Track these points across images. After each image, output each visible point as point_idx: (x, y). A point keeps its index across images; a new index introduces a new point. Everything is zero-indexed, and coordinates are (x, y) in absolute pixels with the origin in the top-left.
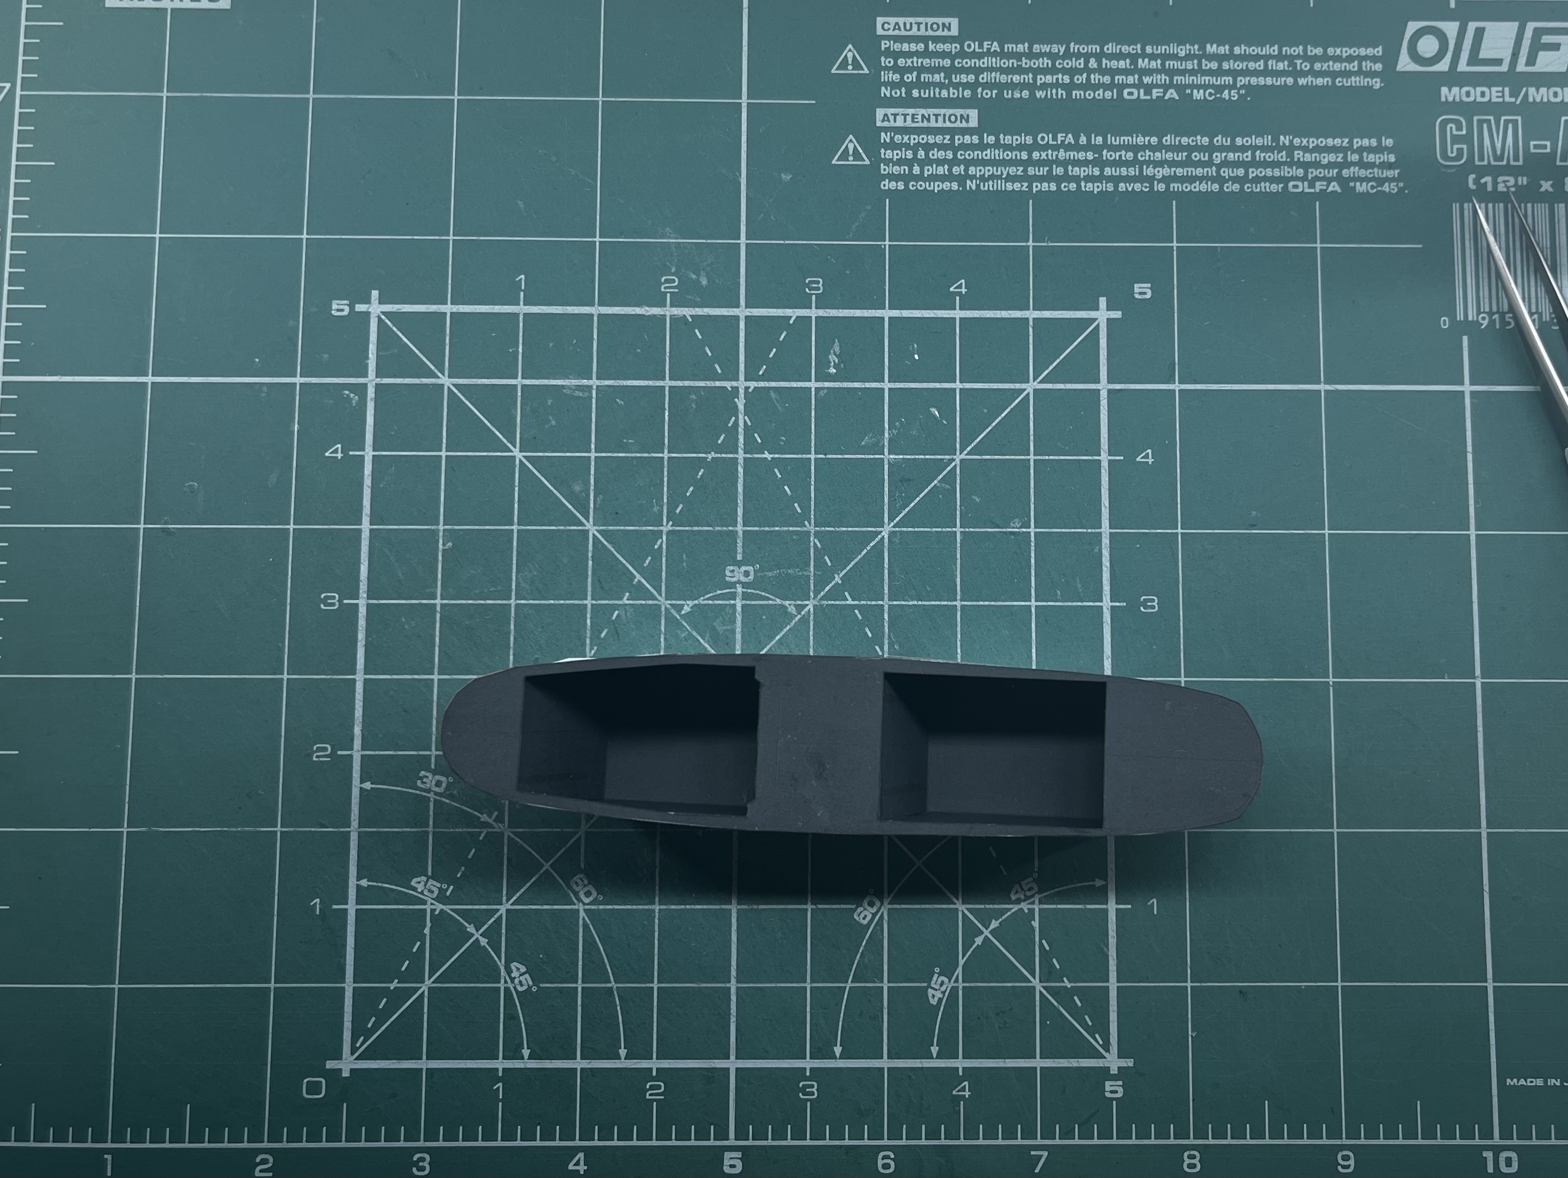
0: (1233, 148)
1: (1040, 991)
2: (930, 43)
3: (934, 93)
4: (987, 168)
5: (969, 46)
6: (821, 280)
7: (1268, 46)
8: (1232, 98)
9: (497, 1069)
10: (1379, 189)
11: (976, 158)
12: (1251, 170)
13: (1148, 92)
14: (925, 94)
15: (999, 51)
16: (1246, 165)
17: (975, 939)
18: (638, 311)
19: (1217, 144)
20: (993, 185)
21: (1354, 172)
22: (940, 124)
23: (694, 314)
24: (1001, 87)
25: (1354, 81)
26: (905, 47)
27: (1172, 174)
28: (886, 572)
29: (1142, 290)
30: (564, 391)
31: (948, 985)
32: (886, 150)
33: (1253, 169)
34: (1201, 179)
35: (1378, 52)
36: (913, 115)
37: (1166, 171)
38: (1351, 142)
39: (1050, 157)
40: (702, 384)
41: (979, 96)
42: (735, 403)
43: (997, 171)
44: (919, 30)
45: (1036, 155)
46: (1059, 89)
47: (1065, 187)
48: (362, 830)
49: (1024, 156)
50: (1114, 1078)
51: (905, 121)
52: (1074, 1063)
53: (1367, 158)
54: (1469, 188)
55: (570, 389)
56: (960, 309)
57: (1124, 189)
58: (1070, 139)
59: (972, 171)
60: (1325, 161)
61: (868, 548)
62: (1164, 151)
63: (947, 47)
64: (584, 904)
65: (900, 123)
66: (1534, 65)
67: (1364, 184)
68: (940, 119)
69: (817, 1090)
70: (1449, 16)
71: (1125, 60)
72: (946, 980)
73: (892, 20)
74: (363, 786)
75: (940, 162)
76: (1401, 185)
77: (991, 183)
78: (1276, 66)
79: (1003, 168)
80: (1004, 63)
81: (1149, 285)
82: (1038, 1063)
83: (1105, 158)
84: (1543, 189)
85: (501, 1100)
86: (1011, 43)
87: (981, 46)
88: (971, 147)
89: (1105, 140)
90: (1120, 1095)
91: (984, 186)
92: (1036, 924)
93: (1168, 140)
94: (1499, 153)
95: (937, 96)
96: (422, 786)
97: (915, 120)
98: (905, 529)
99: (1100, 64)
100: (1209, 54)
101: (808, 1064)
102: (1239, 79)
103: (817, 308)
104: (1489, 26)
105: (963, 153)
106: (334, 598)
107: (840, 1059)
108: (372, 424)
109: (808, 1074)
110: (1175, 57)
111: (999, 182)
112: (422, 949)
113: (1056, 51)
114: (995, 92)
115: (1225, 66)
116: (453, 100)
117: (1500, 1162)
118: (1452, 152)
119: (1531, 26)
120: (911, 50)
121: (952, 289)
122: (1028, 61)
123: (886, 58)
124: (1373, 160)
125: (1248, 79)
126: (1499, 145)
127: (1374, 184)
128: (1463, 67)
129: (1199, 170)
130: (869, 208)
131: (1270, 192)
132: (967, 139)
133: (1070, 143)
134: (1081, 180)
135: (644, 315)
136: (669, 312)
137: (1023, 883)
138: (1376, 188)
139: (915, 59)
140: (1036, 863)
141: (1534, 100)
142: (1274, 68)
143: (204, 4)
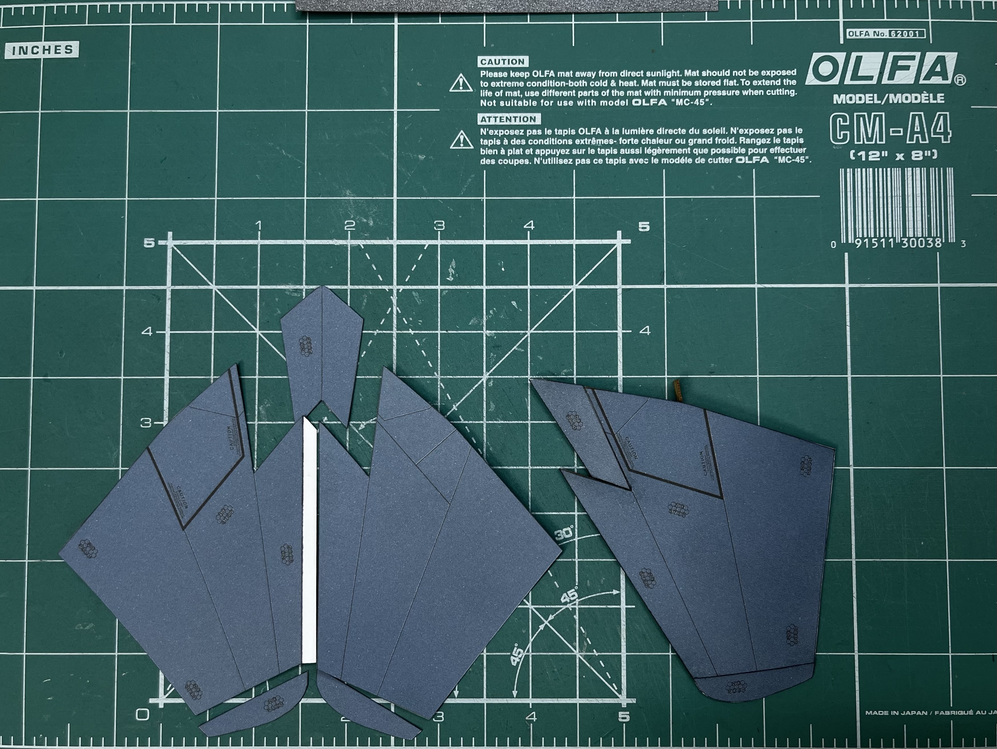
0: (701, 136)
1: (579, 658)
2: (511, 72)
3: (514, 103)
4: (547, 150)
5: (536, 74)
6: (443, 222)
7: (724, 70)
8: (701, 104)
10: (793, 160)
11: (540, 144)
12: (712, 150)
13: (648, 101)
14: (508, 104)
15: (554, 76)
16: (709, 147)
17: (540, 626)
18: (330, 242)
19: (691, 134)
20: (551, 161)
21: (777, 150)
22: (518, 123)
23: (365, 244)
24: (556, 99)
25: (779, 92)
26: (496, 75)
27: (663, 153)
28: (485, 403)
29: (644, 226)
30: (286, 292)
31: (523, 654)
32: (484, 139)
33: (714, 149)
34: (681, 156)
35: (794, 73)
36: (501, 117)
37: (659, 151)
38: (775, 131)
39: (586, 143)
40: (370, 287)
41: (542, 105)
42: (391, 299)
43: (553, 152)
44: (504, 64)
45: (577, 142)
46: (592, 100)
47: (596, 161)
49: (570, 142)
50: (624, 710)
51: (496, 121)
52: (600, 701)
53: (786, 140)
54: (851, 159)
55: (289, 291)
56: (530, 239)
57: (633, 162)
58: (599, 131)
59: (538, 151)
60: (759, 144)
61: (474, 388)
62: (657, 138)
63: (522, 74)
65: (492, 122)
66: (893, 79)
67: (784, 157)
68: (518, 119)
69: (444, 716)
70: (839, 49)
71: (633, 81)
72: (522, 651)
73: (487, 58)
75: (517, 147)
76: (807, 157)
77: (549, 159)
78: (729, 83)
79: (557, 150)
80: (558, 84)
81: (648, 223)
82: (578, 701)
83: (620, 143)
84: (897, 159)
86: (562, 71)
87: (543, 73)
88: (537, 137)
89: (621, 132)
90: (628, 720)
91: (545, 162)
92: (576, 617)
93: (660, 131)
94: (870, 136)
95: (515, 105)
97: (502, 120)
98: (496, 377)
99: (617, 84)
100: (687, 76)
102: (705, 92)
104: (865, 55)
105: (532, 141)
106: (148, 421)
107: (457, 698)
108: (170, 314)
110: (665, 78)
111: (555, 158)
113: (590, 76)
114: (552, 102)
115: (697, 84)
116: (216, 112)
118: (840, 136)
119: (891, 55)
120: (499, 76)
121: (525, 227)
122: (572, 82)
123: (483, 82)
124: (790, 142)
125: (711, 91)
126: (870, 132)
127: (790, 157)
128: (848, 81)
129: (680, 150)
130: (473, 176)
131: (725, 163)
132: (535, 132)
133: (598, 134)
134: (606, 157)
135: (334, 245)
136: (350, 242)
137: (569, 592)
138: (791, 159)
139: (502, 82)
140: (577, 580)
141: (893, 101)
142: (727, 85)
143: (63, 55)
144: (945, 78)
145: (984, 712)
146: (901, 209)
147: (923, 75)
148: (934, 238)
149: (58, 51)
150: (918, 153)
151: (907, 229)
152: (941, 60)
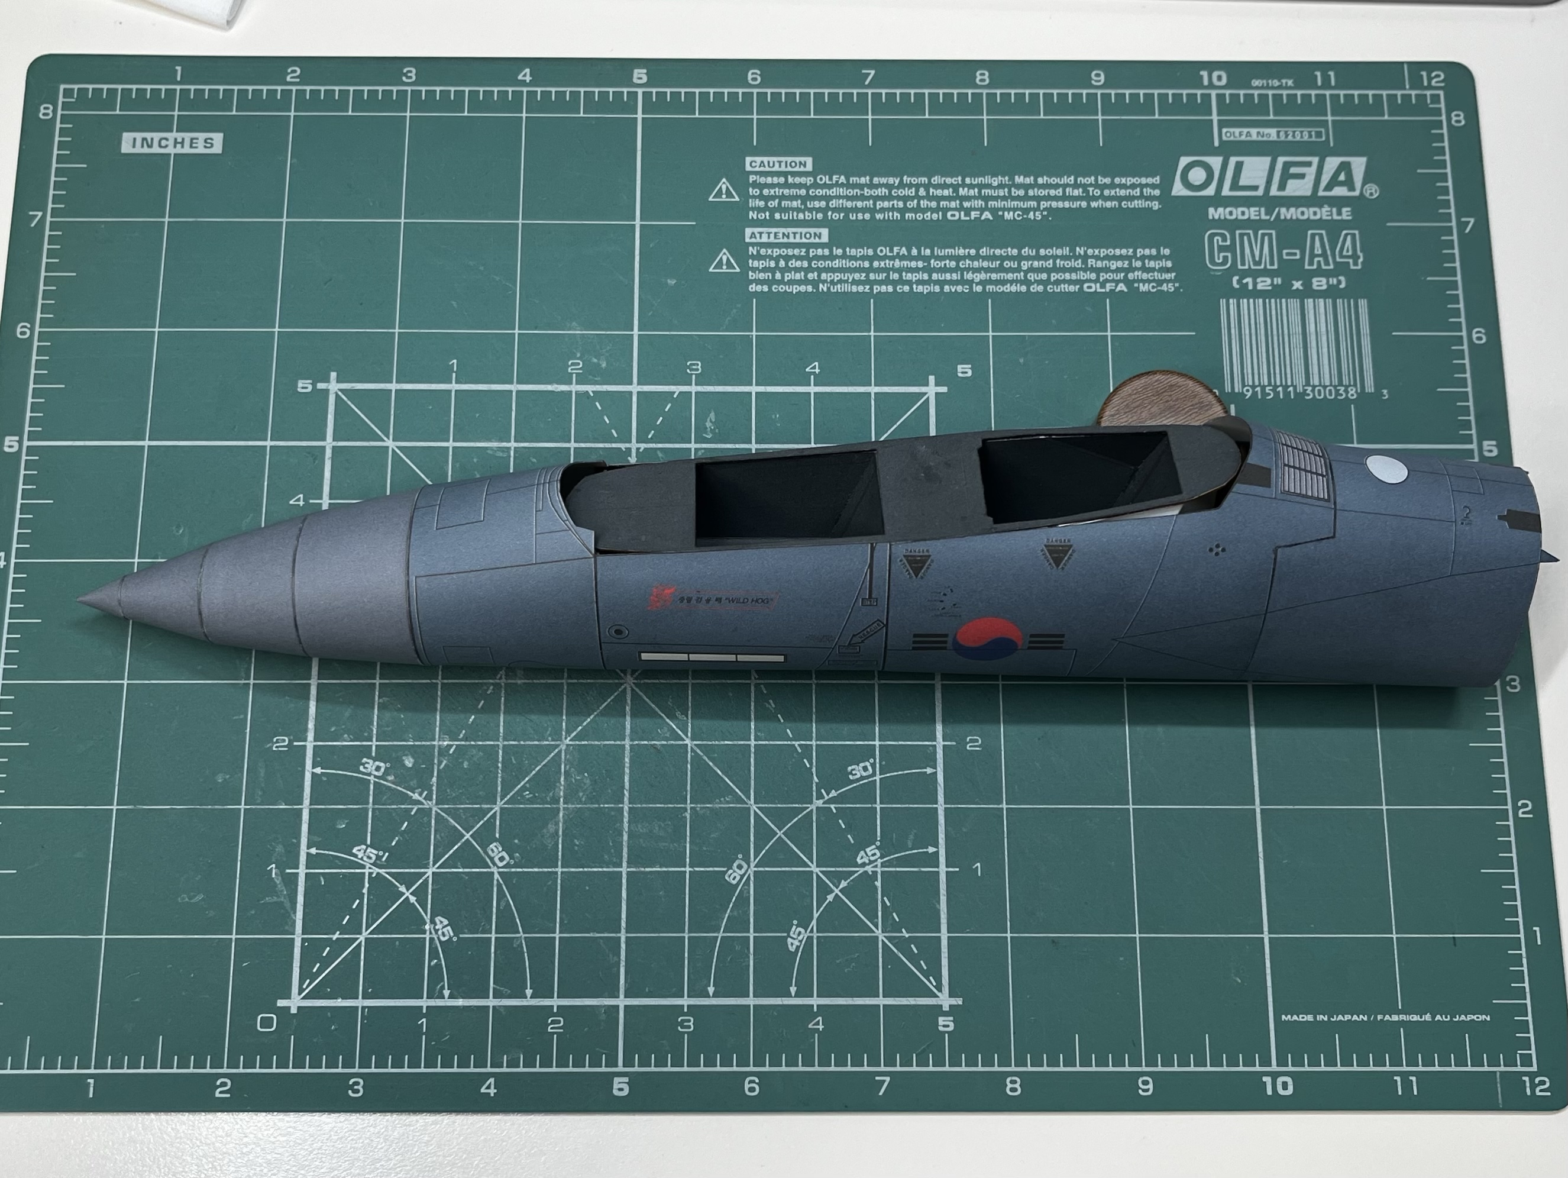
0: (1038, 258)
1: (883, 940)
2: (789, 176)
3: (793, 215)
4: (836, 274)
5: (821, 179)
6: (699, 363)
7: (1065, 177)
8: (1037, 218)
9: (422, 1007)
10: (1159, 288)
11: (827, 266)
12: (1052, 275)
13: (967, 214)
14: (785, 216)
15: (845, 182)
16: (1048, 271)
17: (828, 897)
18: (549, 388)
19: (1024, 255)
20: (841, 288)
21: (1138, 276)
22: (798, 240)
23: (595, 390)
24: (847, 211)
25: (1137, 204)
26: (769, 180)
27: (988, 278)
29: (964, 370)
30: (488, 451)
31: (804, 935)
32: (753, 260)
33: (1054, 274)
34: (1012, 282)
35: (1156, 181)
36: (775, 233)
37: (983, 276)
38: (1135, 252)
39: (887, 266)
40: (601, 445)
41: (830, 218)
42: (628, 460)
43: (844, 276)
44: (780, 166)
45: (876, 264)
46: (895, 213)
47: (900, 289)
48: (312, 807)
49: (867, 264)
50: (946, 1014)
51: (769, 238)
52: (910, 1001)
53: (1148, 264)
54: (1234, 287)
55: (493, 450)
56: (815, 385)
57: (949, 291)
58: (904, 251)
59: (824, 276)
60: (1113, 267)
62: (981, 260)
63: (803, 180)
64: (498, 867)
65: (765, 239)
66: (1284, 190)
67: (1147, 285)
68: (798, 236)
69: (693, 1024)
70: (1214, 152)
71: (948, 189)
72: (803, 931)
73: (758, 159)
74: (314, 770)
75: (797, 270)
76: (1177, 285)
77: (839, 286)
78: (1073, 192)
79: (849, 275)
80: (850, 192)
81: (970, 366)
82: (881, 1001)
83: (932, 266)
84: (1294, 288)
85: (424, 1034)
86: (855, 177)
87: (831, 179)
88: (823, 258)
89: (932, 252)
90: (951, 1028)
91: (834, 289)
92: (878, 884)
93: (984, 251)
94: (1257, 259)
95: (795, 218)
96: (364, 770)
97: (777, 237)
99: (928, 192)
100: (1018, 184)
101: (685, 1002)
102: (1042, 203)
103: (696, 385)
104: (1247, 160)
105: (816, 262)
107: (713, 997)
108: (329, 479)
109: (686, 1010)
110: (989, 186)
111: (846, 285)
112: (361, 904)
113: (892, 183)
114: (842, 215)
115: (1031, 193)
116: (400, 223)
117: (1278, 1086)
118: (1219, 259)
119: (1281, 160)
120: (774, 182)
121: (808, 370)
122: (870, 191)
123: (753, 189)
124: (1154, 266)
125: (1049, 203)
126: (1257, 254)
127: (1155, 285)
128: (1226, 192)
129: (1010, 275)
130: (739, 306)
131: (1069, 292)
132: (820, 252)
133: (904, 255)
134: (914, 283)
135: (553, 391)
136: (574, 388)
137: (868, 850)
138: (1156, 287)
139: (777, 189)
140: (879, 834)
141: (1285, 217)
142: (1071, 194)
143: (201, 150)
144: (1352, 188)
145: (1446, 1018)
146: (1302, 350)
147: (1323, 183)
148: (1347, 387)
149: (194, 145)
150: (1321, 281)
151: (1311, 376)
152: (1345, 167)
